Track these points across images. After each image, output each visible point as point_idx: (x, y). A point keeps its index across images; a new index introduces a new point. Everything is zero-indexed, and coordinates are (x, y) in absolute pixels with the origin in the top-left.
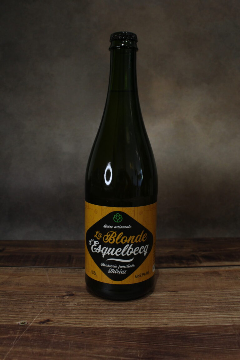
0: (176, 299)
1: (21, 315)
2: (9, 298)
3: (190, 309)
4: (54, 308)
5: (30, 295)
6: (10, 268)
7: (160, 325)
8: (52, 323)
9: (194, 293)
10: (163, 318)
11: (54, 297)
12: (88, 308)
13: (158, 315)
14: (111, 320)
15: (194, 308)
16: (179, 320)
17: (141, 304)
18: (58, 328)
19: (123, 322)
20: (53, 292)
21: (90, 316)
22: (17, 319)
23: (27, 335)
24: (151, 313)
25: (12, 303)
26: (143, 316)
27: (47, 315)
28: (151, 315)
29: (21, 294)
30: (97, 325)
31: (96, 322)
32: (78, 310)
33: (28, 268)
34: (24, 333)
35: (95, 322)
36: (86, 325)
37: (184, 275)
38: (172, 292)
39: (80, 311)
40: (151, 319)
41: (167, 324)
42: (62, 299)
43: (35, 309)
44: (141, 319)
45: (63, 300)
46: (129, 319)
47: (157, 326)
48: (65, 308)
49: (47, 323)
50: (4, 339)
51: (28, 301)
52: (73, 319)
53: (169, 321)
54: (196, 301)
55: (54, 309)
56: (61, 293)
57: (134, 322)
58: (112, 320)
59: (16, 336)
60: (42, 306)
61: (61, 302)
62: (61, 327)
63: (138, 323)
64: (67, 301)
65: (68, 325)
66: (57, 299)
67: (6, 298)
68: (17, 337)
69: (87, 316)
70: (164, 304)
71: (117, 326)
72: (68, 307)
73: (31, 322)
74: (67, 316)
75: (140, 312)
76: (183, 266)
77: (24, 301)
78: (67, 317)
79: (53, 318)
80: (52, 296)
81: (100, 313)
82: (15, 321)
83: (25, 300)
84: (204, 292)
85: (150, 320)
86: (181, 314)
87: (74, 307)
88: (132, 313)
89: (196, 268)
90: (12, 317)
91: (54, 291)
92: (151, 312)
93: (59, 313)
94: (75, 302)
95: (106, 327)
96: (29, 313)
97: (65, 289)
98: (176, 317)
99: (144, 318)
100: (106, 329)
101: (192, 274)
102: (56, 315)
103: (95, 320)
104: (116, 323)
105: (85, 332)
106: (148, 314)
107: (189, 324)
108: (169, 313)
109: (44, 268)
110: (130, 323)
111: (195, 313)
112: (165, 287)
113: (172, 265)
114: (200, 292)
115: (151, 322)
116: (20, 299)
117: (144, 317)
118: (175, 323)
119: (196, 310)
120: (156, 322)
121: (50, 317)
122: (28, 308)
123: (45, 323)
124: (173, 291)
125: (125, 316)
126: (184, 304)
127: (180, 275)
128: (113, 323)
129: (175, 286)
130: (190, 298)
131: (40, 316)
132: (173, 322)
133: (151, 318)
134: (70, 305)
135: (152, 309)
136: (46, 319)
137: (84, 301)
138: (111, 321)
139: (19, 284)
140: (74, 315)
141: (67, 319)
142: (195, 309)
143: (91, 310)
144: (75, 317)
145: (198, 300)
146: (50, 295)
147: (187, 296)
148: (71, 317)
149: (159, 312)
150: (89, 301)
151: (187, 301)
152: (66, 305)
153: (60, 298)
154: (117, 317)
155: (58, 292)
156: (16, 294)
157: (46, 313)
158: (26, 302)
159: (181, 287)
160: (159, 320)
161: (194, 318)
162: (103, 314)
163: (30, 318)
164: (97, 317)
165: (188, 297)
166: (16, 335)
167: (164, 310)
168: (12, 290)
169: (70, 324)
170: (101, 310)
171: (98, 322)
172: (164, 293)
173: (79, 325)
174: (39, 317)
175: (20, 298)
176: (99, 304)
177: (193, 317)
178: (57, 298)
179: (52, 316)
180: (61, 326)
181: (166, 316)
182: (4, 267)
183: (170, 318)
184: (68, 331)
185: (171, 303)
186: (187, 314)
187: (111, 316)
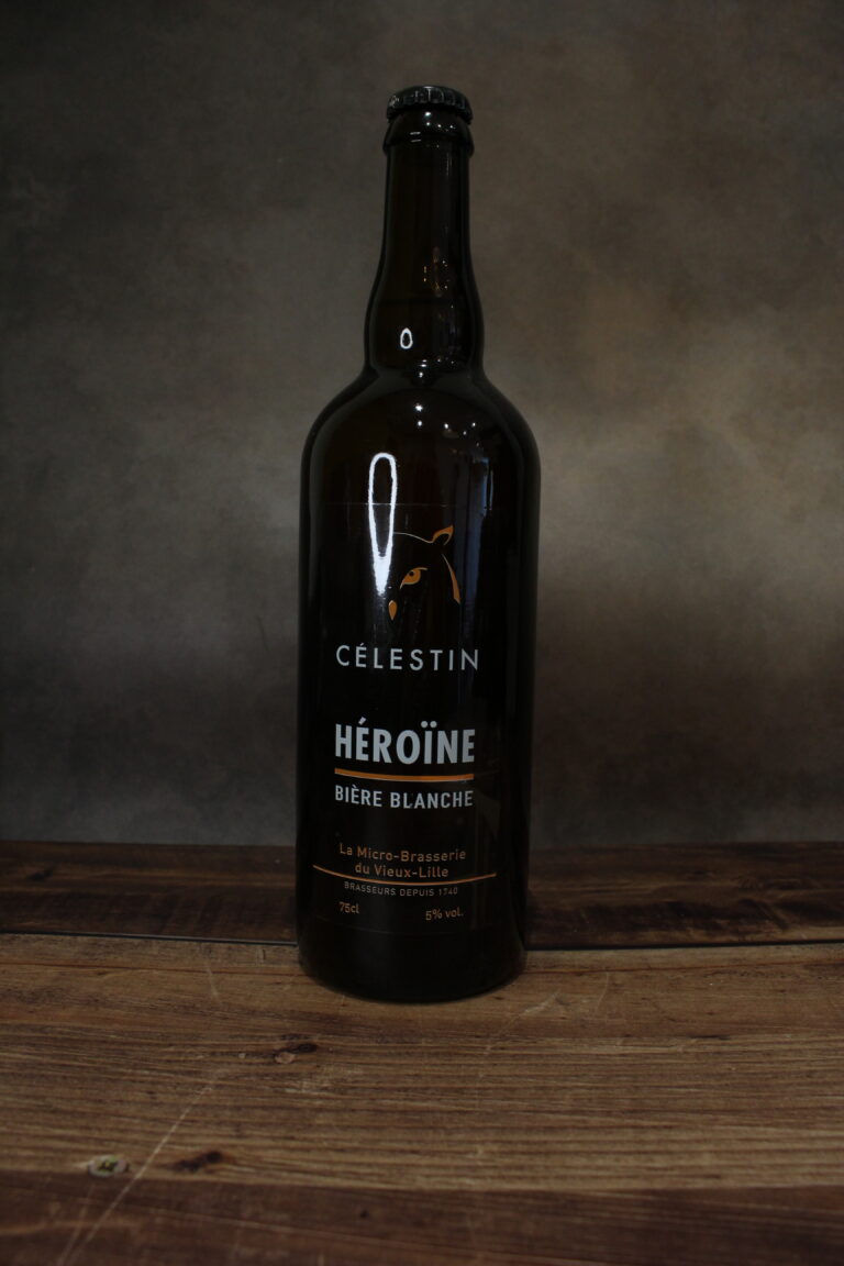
0: (728, 1066)
1: (99, 1129)
2: (53, 1056)
3: (794, 1109)
4: (238, 1104)
5: (140, 1045)
6: (68, 938)
7: (689, 1180)
8: (229, 1167)
9: (791, 1043)
10: (694, 1147)
11: (236, 1055)
12: (378, 1102)
13: (672, 1133)
14: (478, 1156)
15: (810, 1105)
16: (763, 1160)
17: (591, 1088)
18: (257, 1190)
19: (531, 1168)
20: (232, 1037)
21: (391, 1141)
22: (83, 1147)
23: (122, 1222)
24: (642, 1127)
25: (65, 1077)
26: (610, 1138)
27: (211, 1132)
28: (643, 1137)
29: (104, 1042)
30: (425, 1177)
31: (418, 1166)
32: (337, 1111)
33: (136, 941)
34: (108, 1213)
35: (413, 1165)
36: (375, 1178)
37: (735, 972)
38: (706, 1037)
39: (346, 1116)
40: (645, 1153)
41: (717, 1177)
42: (269, 1064)
43: (156, 1104)
44: (607, 1153)
45: (273, 1069)
46: (555, 1153)
47: (680, 1186)
48: (281, 1101)
49: (212, 1167)
50: (18, 1241)
51: (130, 1071)
52: (319, 1149)
53: (723, 1162)
54: (810, 1074)
55: (238, 1108)
56: (262, 1042)
57: (576, 1168)
58: (485, 1157)
59: (72, 1230)
60: (187, 1094)
61: (267, 1075)
62: (272, 1188)
63: (594, 1173)
64: (291, 1074)
65: (298, 1180)
66: (250, 1064)
67: (42, 1055)
68: (76, 1234)
69: (379, 1141)
70: (685, 1087)
71: (507, 1186)
72: (297, 1097)
73: (140, 1164)
74: (292, 1138)
75: (595, 1120)
76: (723, 939)
77: (115, 1069)
78: (293, 1144)
79: (233, 1146)
80: (227, 1053)
81: (431, 1128)
82: (77, 1156)
83: (118, 1065)
84: (832, 1038)
85: (643, 1157)
86: (765, 1133)
87: (320, 1098)
88: (563, 1128)
89: (772, 948)
90: (61, 1138)
91: (234, 1033)
92: (639, 1122)
93: (262, 1125)
94: (323, 1077)
95: (464, 1188)
96: (136, 1121)
97: (279, 1023)
98: (748, 1146)
99: (618, 1148)
100: (460, 1199)
101: (763, 970)
102: (248, 1132)
103: (413, 1159)
104: (504, 1173)
105: (377, 1212)
106: (630, 1131)
107: (811, 1174)
108: (717, 1127)
109: (195, 943)
110: (562, 1172)
111: (822, 1129)
112: (673, 1020)
113: (679, 935)
114: (816, 1039)
115: (650, 1164)
116: (101, 1060)
117: (614, 1142)
118: (751, 1172)
119: (822, 1112)
120: (672, 1168)
121: (221, 1141)
122: (131, 1098)
123: (201, 1170)
124: (709, 1034)
125: (536, 1138)
126: (767, 1086)
127: (716, 973)
128: (491, 1172)
129: (711, 1014)
130: (783, 1062)
131: (182, 1135)
132: (742, 1167)
133: (648, 1148)
134: (304, 1091)
135: (644, 1111)
136: (204, 1150)
137: (356, 1076)
138: (480, 1164)
139: (96, 1001)
140: (323, 1135)
141: (293, 1150)
142: (818, 1108)
143: (393, 1112)
144: (325, 1144)
145: (816, 1071)
146: (218, 1046)
147: (768, 1054)
148: (312, 1140)
149: (672, 1120)
150: (377, 1076)
151: (776, 1078)
152: (288, 1091)
153: (262, 1060)
154: (502, 1142)
155: (252, 1037)
156: (84, 1041)
157: (207, 1123)
158: (123, 1074)
159: (736, 1017)
160: (680, 1158)
161: (826, 1151)
162: (444, 1128)
163: (136, 1142)
164: (419, 1141)
165: (775, 1058)
166: (72, 1224)
167: (693, 1112)
168: (71, 1024)
169: (305, 1172)
170: (432, 1111)
171: (429, 1166)
172: (674, 1041)
173: (348, 1178)
174: (173, 1139)
175: (98, 1056)
176: (422, 1088)
177: (820, 1145)
178: (248, 1061)
179: (231, 1136)
180: (270, 1181)
181: (705, 1141)
182: (44, 936)
183: (723, 1147)
184: (302, 1204)
185: (713, 1082)
186: (789, 1131)
187: (478, 1139)
